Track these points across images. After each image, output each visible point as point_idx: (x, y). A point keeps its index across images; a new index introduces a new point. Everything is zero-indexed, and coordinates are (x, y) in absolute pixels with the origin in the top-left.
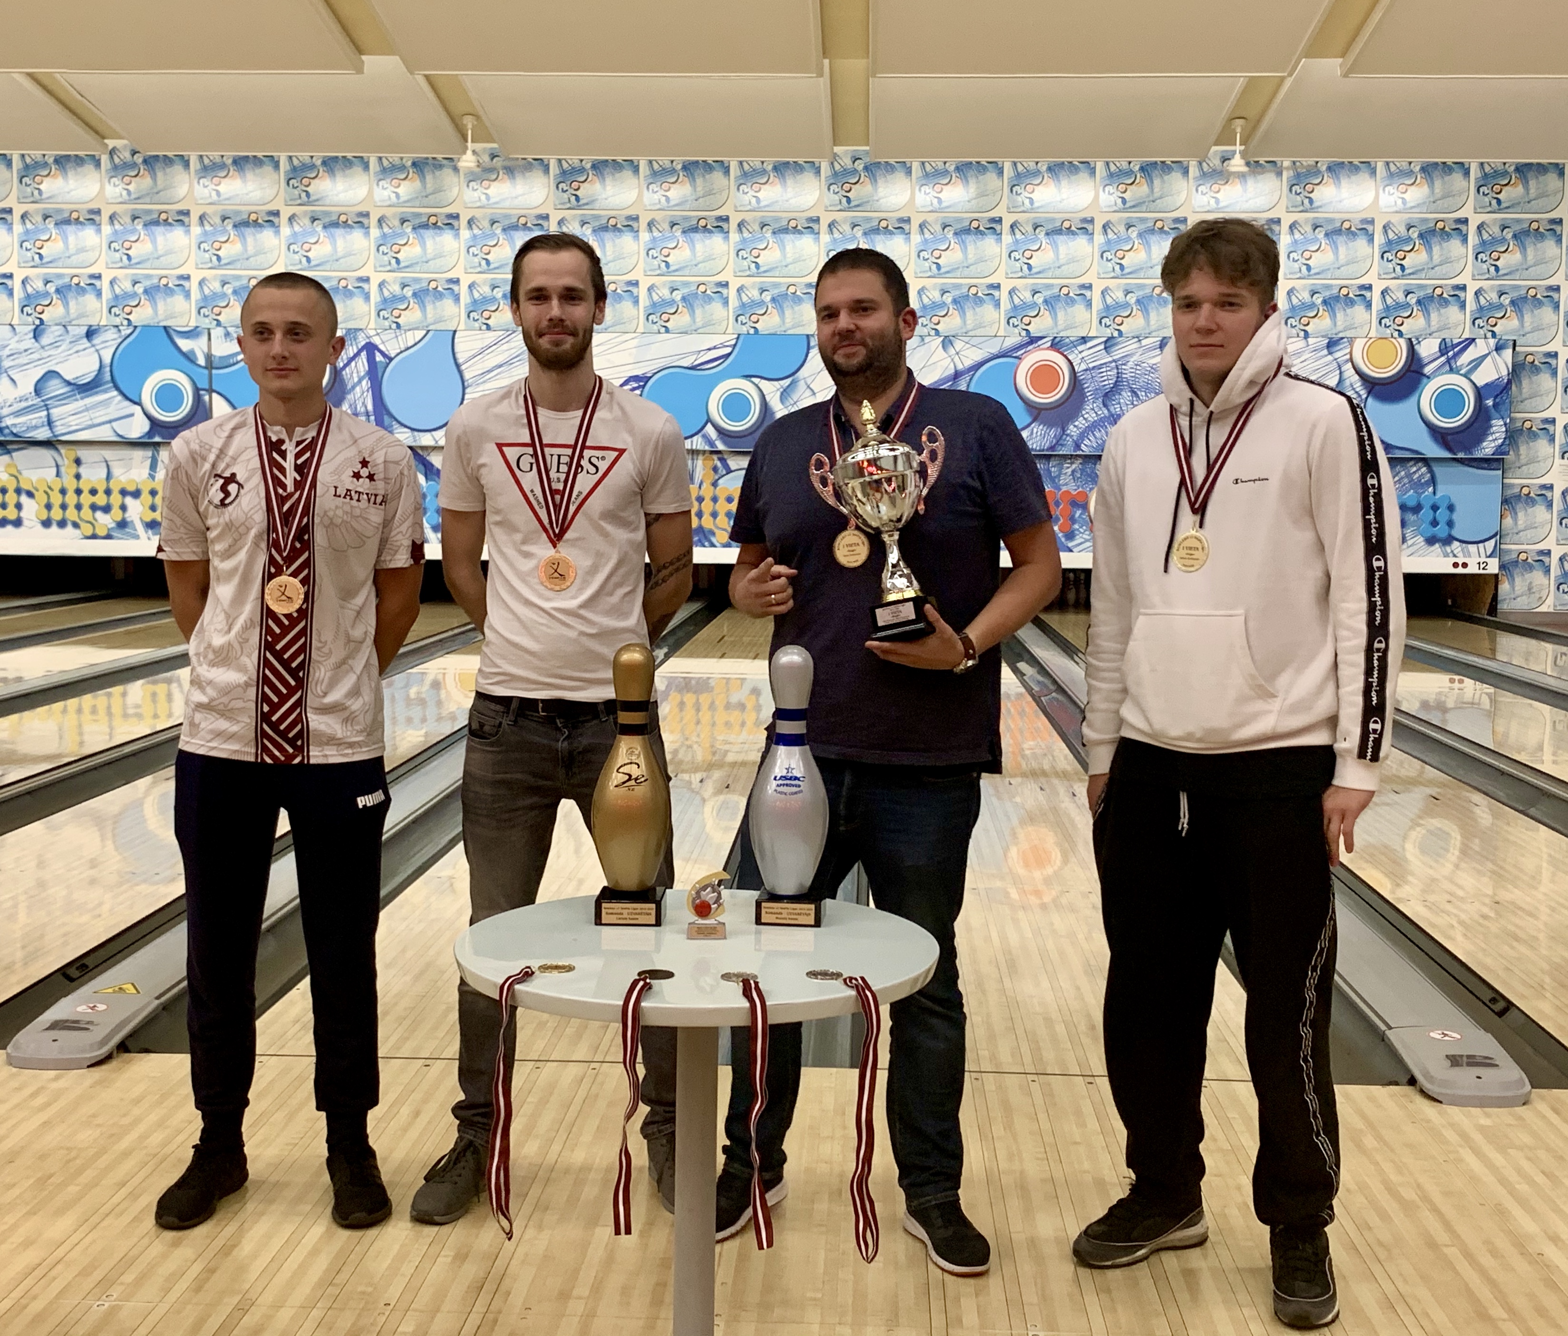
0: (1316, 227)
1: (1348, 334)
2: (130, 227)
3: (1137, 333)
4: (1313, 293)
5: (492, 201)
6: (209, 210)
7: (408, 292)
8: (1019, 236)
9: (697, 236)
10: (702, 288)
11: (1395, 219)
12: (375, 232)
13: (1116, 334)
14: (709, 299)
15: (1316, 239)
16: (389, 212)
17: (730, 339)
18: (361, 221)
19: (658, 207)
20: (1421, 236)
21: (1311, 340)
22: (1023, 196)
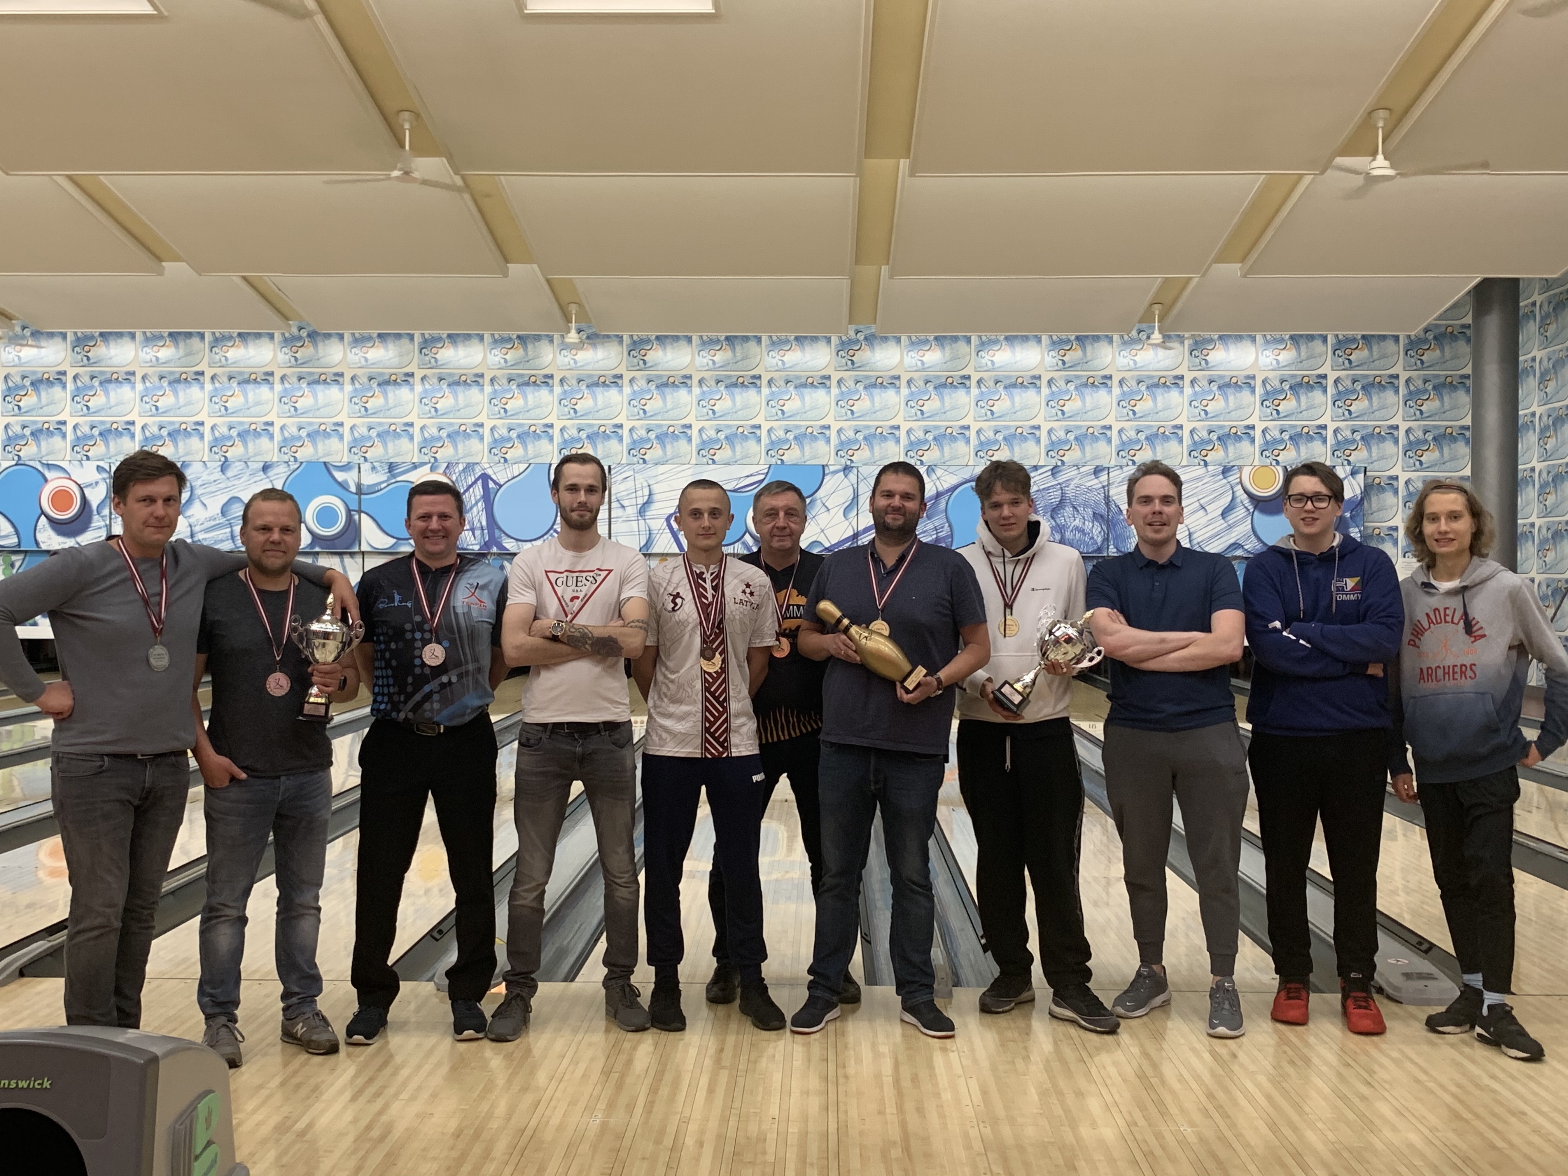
0: (1210, 382)
1: (1237, 463)
2: (296, 386)
3: (1076, 463)
4: (1210, 432)
5: (579, 364)
6: (359, 372)
7: (513, 434)
8: (984, 389)
9: (736, 391)
10: (741, 430)
11: (1271, 375)
12: (488, 389)
13: (1059, 463)
14: (745, 438)
15: (1211, 391)
16: (498, 373)
17: (764, 468)
18: (477, 380)
19: (707, 368)
20: (1291, 388)
21: (1210, 468)
22: (986, 358)
